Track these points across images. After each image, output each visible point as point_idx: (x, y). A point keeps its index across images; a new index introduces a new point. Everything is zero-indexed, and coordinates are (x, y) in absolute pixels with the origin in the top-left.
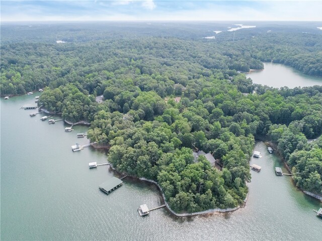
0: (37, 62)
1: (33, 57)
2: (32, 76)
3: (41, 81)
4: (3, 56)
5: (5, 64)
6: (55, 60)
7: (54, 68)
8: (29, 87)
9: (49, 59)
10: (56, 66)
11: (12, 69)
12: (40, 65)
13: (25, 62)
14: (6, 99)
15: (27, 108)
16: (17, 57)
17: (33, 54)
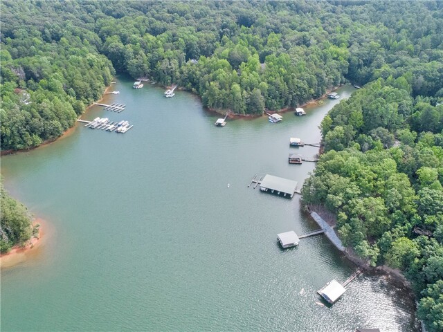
0: (293, 28)
1: (284, 13)
2: (286, 67)
3: (306, 86)
4: (230, 7)
5: (231, 25)
6: (330, 24)
7: (333, 48)
8: (275, 98)
9: (318, 22)
10: (337, 43)
11: (242, 38)
12: (300, 34)
13: (268, 24)
14: (219, 125)
15: (269, 191)
16: (253, 12)
17: (283, 7)
